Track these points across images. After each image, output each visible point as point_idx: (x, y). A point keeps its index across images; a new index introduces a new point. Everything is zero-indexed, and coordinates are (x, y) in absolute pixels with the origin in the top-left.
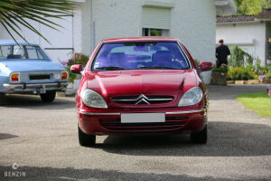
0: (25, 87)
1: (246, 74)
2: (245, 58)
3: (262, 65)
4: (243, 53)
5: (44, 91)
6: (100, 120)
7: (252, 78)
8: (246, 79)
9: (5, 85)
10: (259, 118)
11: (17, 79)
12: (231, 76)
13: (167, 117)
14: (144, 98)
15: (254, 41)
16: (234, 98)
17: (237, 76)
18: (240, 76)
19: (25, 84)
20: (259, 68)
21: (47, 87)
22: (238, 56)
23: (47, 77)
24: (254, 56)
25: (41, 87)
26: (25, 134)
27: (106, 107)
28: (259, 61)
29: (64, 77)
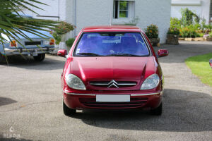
0: (21, 51)
1: (194, 33)
2: (194, 18)
3: (207, 24)
4: (192, 14)
5: (36, 54)
6: (79, 99)
7: (198, 36)
8: (193, 37)
9: (6, 49)
10: (203, 86)
11: (15, 45)
12: (182, 35)
13: (132, 98)
14: (114, 83)
15: (201, 2)
16: (184, 61)
17: (187, 34)
18: (189, 34)
19: (21, 49)
20: (205, 26)
21: (38, 51)
22: (188, 17)
23: (39, 43)
24: (201, 16)
25: (34, 51)
26: (22, 99)
27: (85, 89)
28: (204, 20)
29: (52, 44)
